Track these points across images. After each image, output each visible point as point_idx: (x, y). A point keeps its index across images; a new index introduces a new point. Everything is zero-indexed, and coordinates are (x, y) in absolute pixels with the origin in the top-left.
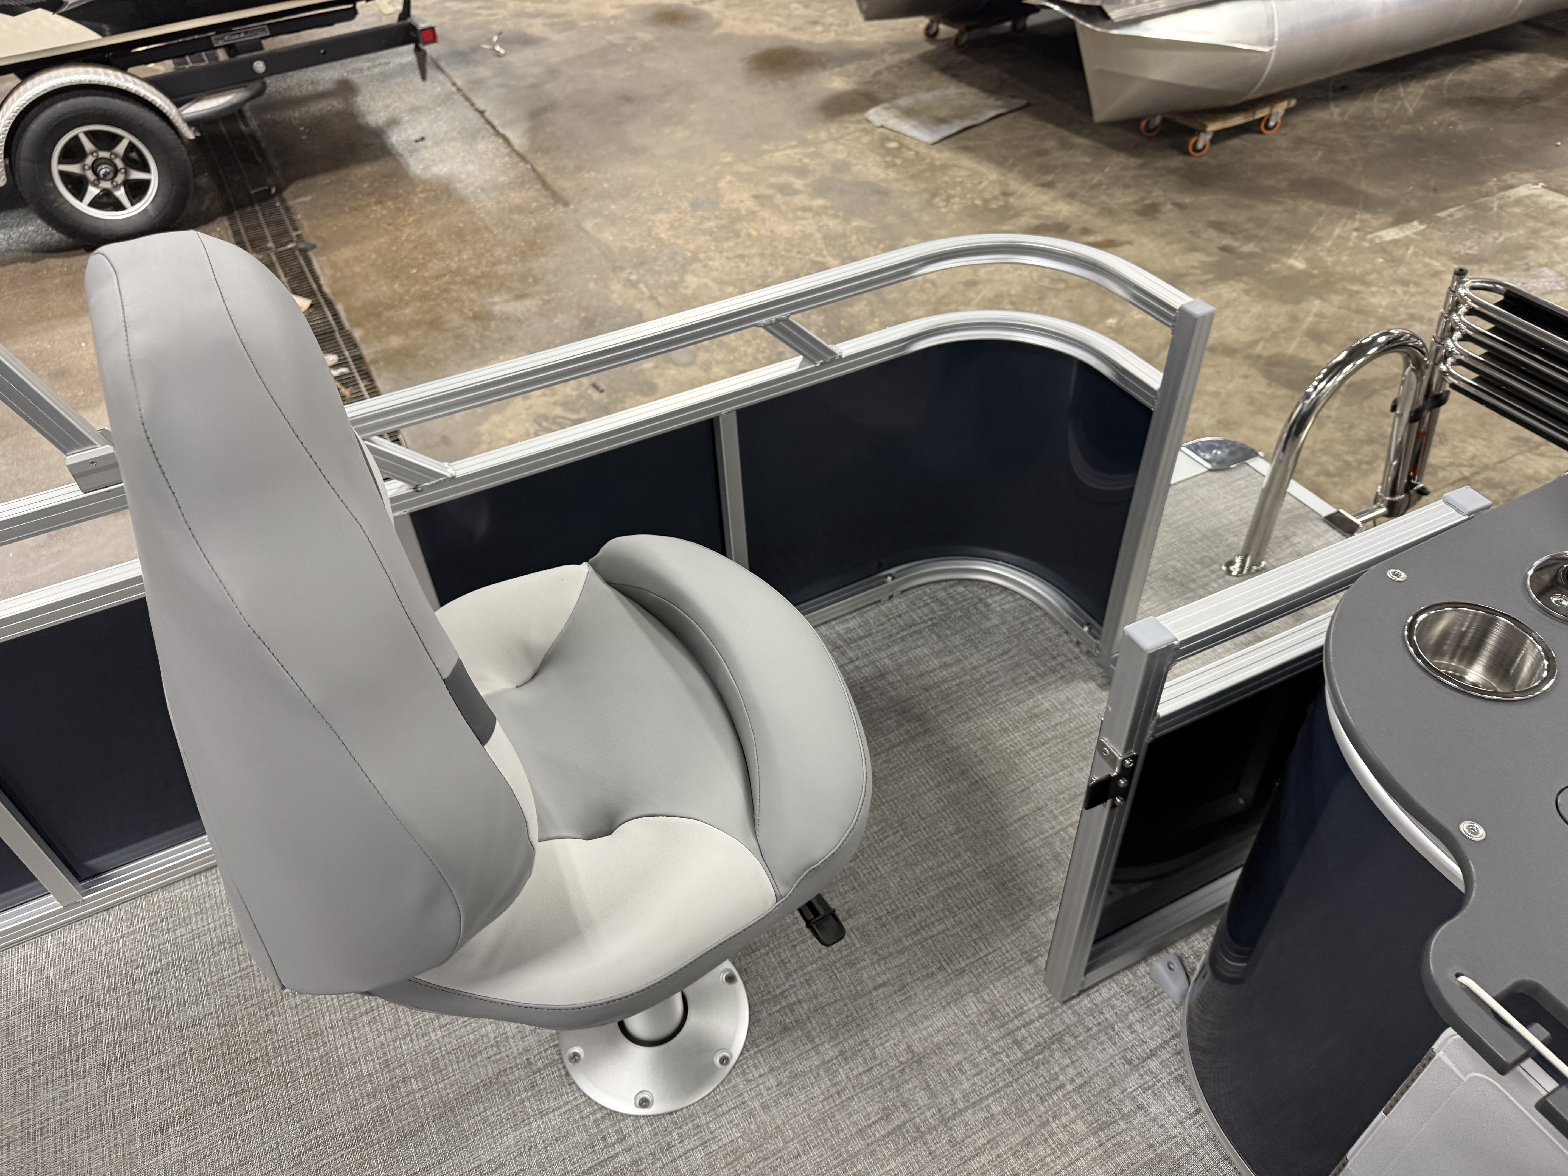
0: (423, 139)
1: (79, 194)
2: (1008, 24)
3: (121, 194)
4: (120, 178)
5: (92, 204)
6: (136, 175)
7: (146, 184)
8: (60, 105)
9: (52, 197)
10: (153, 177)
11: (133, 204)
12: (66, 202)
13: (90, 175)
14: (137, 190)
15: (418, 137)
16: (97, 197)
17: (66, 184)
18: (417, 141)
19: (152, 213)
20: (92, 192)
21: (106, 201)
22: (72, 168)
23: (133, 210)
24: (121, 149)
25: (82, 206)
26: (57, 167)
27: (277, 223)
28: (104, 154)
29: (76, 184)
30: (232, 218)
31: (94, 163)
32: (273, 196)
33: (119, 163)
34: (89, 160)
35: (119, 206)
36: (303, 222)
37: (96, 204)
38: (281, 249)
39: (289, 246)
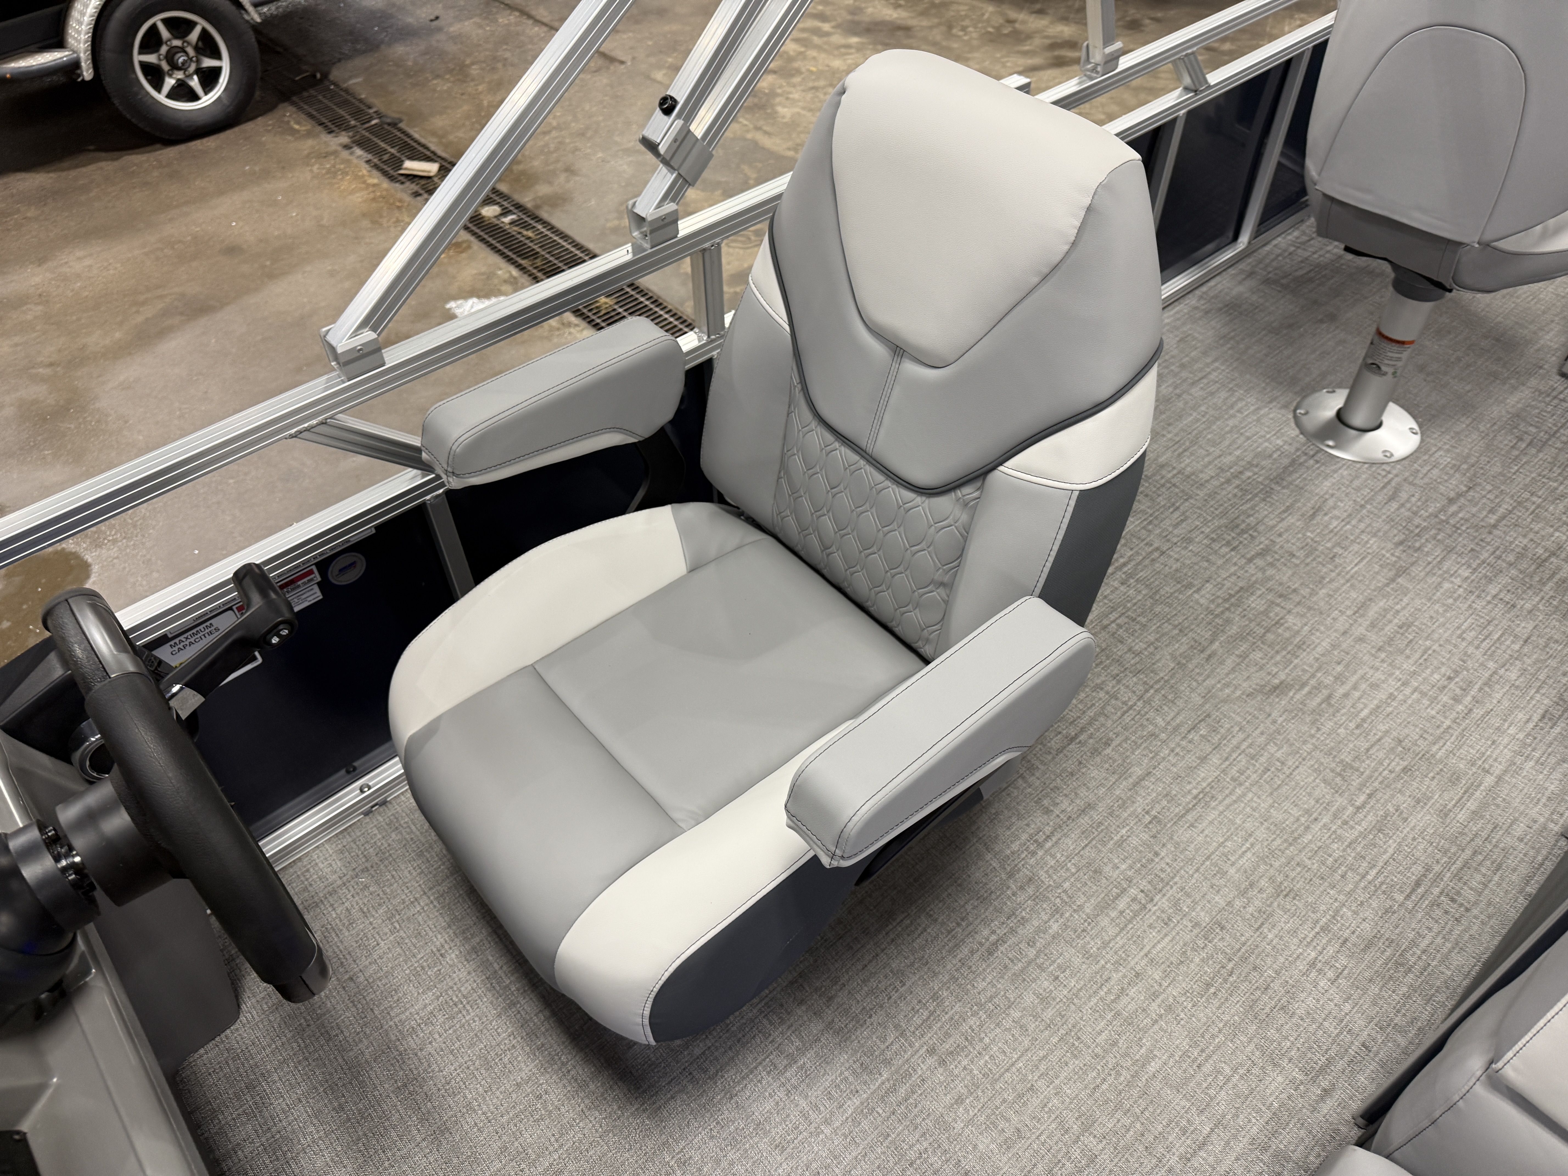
0: (437, 18)
3: (195, 83)
4: (193, 68)
5: (169, 96)
6: (208, 63)
7: (217, 71)
10: (225, 64)
11: (206, 93)
12: (148, 93)
14: (209, 78)
15: (432, 17)
16: (173, 88)
17: (146, 75)
19: (225, 101)
20: (170, 82)
21: (183, 92)
22: (151, 58)
23: (207, 100)
24: (194, 36)
25: (161, 97)
26: (138, 58)
27: (345, 103)
28: (177, 43)
29: (155, 75)
30: (294, 104)
31: (168, 52)
32: (321, 80)
33: (191, 51)
34: (164, 49)
35: (193, 97)
36: (372, 100)
37: (173, 95)
38: (367, 125)
39: (374, 122)
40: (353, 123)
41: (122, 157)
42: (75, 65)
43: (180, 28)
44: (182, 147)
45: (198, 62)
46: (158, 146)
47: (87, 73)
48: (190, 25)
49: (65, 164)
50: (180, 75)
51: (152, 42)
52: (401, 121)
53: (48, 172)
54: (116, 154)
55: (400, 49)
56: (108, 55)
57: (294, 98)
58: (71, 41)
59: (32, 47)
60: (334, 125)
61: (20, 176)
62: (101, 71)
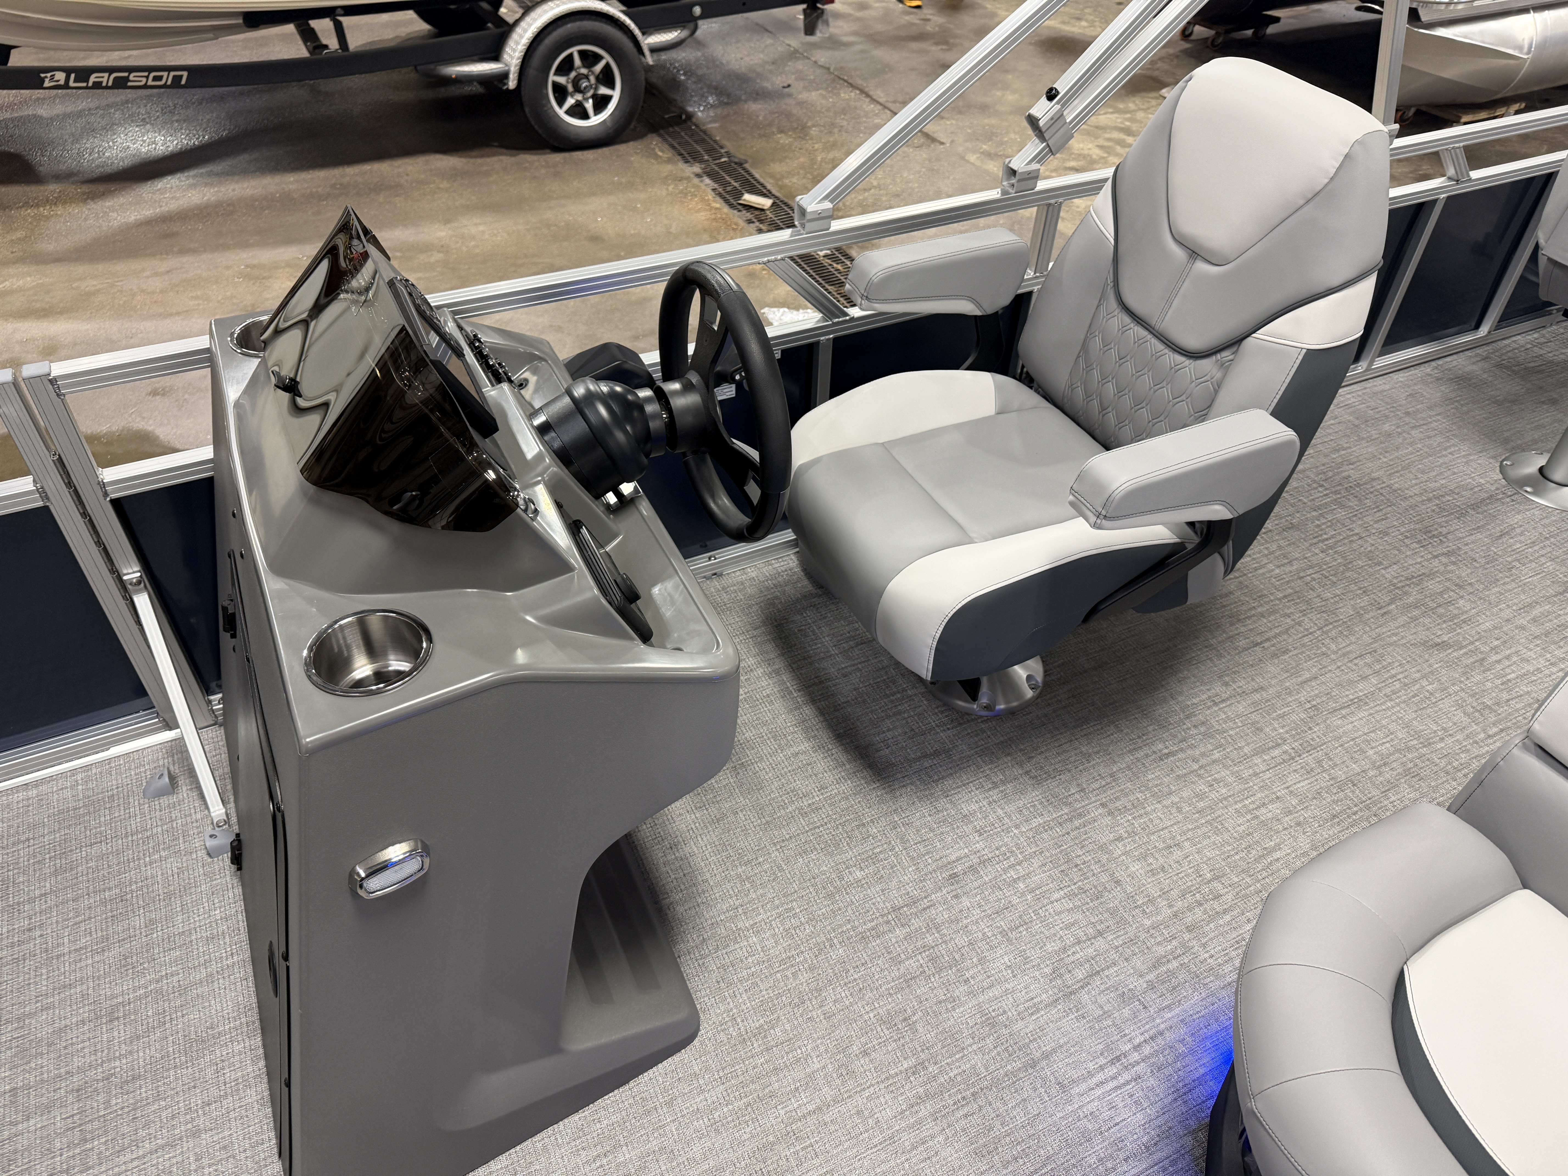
0: (789, 86)
1: (561, 102)
2: (1249, 32)
3: (589, 105)
4: (591, 93)
5: (568, 112)
6: (603, 91)
7: (608, 98)
8: (569, 26)
9: (544, 102)
10: (616, 95)
11: (596, 114)
12: (552, 107)
13: (570, 88)
14: (601, 103)
15: (786, 85)
16: (572, 107)
17: (555, 91)
18: (784, 87)
19: (609, 124)
20: (570, 101)
21: (579, 111)
22: (561, 80)
23: (595, 120)
24: (598, 68)
25: (561, 112)
26: (552, 78)
27: (702, 141)
28: (584, 71)
29: (561, 93)
30: (660, 135)
31: (576, 77)
32: (685, 121)
33: (592, 79)
34: (573, 74)
35: (585, 116)
36: (725, 142)
37: (570, 112)
38: (718, 161)
39: (723, 160)
40: (706, 157)
41: (518, 154)
42: (505, 76)
43: (589, 59)
44: (566, 155)
45: (596, 89)
46: (548, 151)
47: (512, 84)
48: (597, 58)
49: (474, 153)
50: (579, 97)
51: (566, 67)
52: (746, 162)
53: (461, 157)
54: (514, 152)
55: (754, 107)
56: (531, 72)
57: (662, 131)
58: (506, 57)
59: (475, 58)
60: (691, 157)
61: (438, 156)
62: (523, 83)
